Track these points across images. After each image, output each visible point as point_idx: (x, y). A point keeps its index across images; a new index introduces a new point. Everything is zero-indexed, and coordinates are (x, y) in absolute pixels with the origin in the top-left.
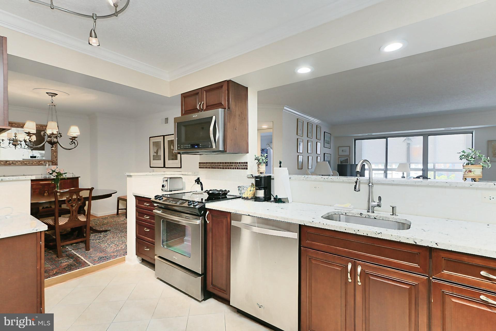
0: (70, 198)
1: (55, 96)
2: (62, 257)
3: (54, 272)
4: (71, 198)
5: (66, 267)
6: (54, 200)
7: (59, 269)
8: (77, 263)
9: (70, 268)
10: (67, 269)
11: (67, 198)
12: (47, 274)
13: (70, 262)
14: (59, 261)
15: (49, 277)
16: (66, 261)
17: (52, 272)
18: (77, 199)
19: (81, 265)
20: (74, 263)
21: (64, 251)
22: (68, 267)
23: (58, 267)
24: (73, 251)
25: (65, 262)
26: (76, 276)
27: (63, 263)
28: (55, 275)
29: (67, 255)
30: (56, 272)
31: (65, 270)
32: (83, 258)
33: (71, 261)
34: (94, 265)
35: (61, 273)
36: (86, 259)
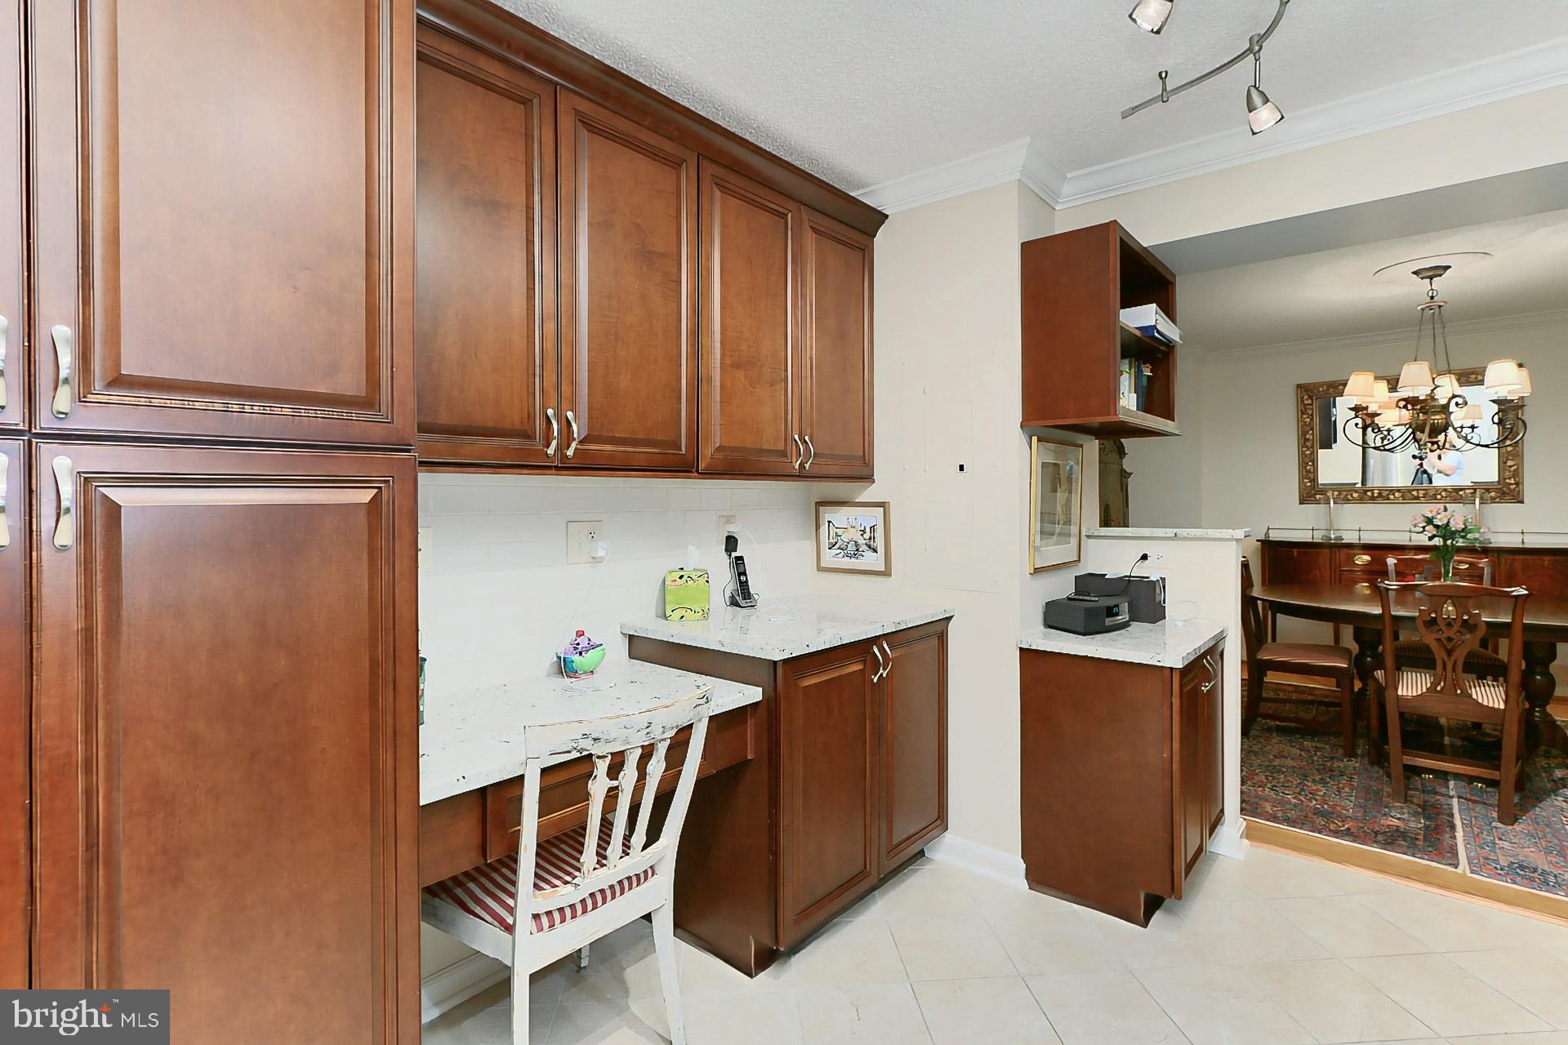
0: (1433, 615)
1: (1440, 275)
2: (1406, 800)
3: (1344, 826)
4: (1436, 612)
5: (1385, 832)
6: (1381, 612)
7: (1362, 828)
8: (1425, 839)
9: (1392, 839)
10: (1380, 838)
11: (1420, 611)
12: (1324, 823)
13: (1412, 825)
14: (1386, 807)
15: (1320, 833)
16: (1406, 816)
17: (1340, 824)
18: (1459, 623)
19: (1430, 849)
20: (1418, 834)
21: (1430, 788)
22: (1389, 834)
23: (1365, 820)
24: (1455, 800)
25: (1398, 819)
26: (1382, 868)
27: (1390, 818)
28: (1336, 833)
29: (1425, 801)
30: (1348, 829)
31: (1376, 837)
32: (1462, 834)
33: (1417, 824)
34: (1472, 872)
35: (1355, 838)
36: (1467, 843)
